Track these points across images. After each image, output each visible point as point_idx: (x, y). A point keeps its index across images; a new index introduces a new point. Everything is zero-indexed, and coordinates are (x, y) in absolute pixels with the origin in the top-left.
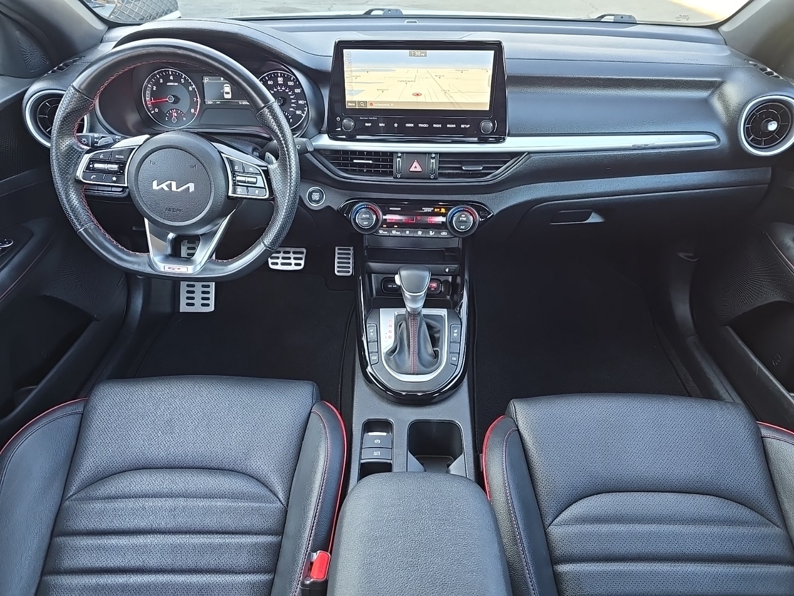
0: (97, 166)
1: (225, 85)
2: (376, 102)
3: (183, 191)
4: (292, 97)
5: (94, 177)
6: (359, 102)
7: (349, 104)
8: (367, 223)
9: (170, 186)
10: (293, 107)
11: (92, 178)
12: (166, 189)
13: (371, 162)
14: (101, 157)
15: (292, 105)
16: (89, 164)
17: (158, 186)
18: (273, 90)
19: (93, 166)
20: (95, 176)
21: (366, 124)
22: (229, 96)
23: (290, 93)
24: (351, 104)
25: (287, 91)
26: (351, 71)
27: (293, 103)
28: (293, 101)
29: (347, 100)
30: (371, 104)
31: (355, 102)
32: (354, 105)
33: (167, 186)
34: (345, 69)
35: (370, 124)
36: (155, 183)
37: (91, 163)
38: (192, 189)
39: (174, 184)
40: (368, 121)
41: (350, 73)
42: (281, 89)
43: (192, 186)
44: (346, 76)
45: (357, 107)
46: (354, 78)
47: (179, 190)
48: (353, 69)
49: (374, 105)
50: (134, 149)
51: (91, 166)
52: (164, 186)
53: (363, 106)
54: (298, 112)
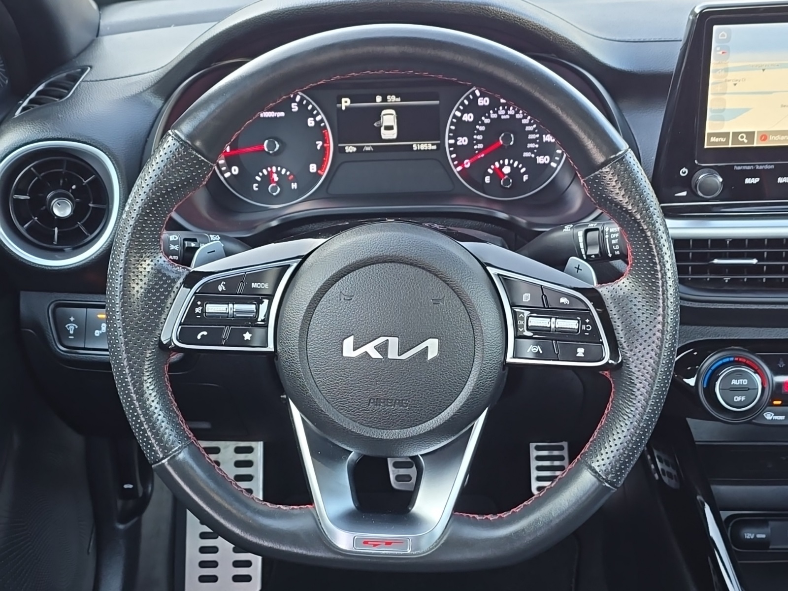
0: (211, 308)
1: (384, 112)
2: (776, 133)
3: (413, 358)
4: (528, 128)
5: (203, 336)
6: (736, 134)
7: (713, 139)
8: (743, 398)
9: (383, 349)
10: (531, 150)
11: (199, 337)
12: (375, 355)
13: (755, 261)
14: (220, 289)
15: (530, 146)
16: (194, 305)
17: (354, 350)
18: (489, 117)
19: (203, 311)
20: (205, 333)
21: (748, 181)
22: (393, 134)
23: (524, 121)
24: (717, 140)
25: (518, 116)
26: (727, 70)
27: (533, 141)
28: (531, 137)
29: (708, 130)
30: (764, 137)
31: (726, 135)
32: (723, 140)
33: (377, 348)
34: (712, 67)
35: (755, 180)
36: (349, 343)
37: (199, 303)
38: (432, 354)
39: (394, 342)
40: (752, 174)
41: (723, 73)
42: (506, 113)
43: (432, 346)
44: (712, 80)
45: (730, 146)
46: (730, 84)
47: (404, 357)
48: (730, 65)
49: (771, 138)
50: (289, 266)
51: (198, 310)
52: (370, 349)
53: (744, 143)
54: (541, 160)
